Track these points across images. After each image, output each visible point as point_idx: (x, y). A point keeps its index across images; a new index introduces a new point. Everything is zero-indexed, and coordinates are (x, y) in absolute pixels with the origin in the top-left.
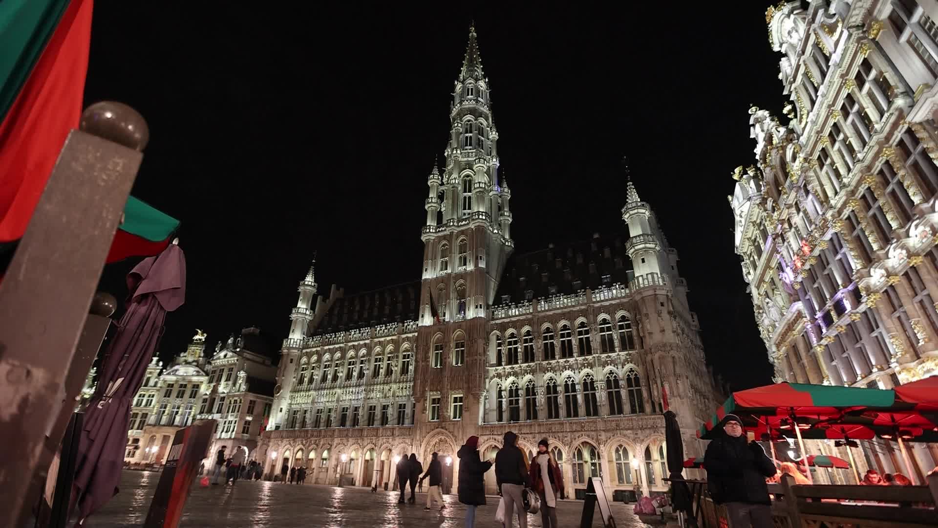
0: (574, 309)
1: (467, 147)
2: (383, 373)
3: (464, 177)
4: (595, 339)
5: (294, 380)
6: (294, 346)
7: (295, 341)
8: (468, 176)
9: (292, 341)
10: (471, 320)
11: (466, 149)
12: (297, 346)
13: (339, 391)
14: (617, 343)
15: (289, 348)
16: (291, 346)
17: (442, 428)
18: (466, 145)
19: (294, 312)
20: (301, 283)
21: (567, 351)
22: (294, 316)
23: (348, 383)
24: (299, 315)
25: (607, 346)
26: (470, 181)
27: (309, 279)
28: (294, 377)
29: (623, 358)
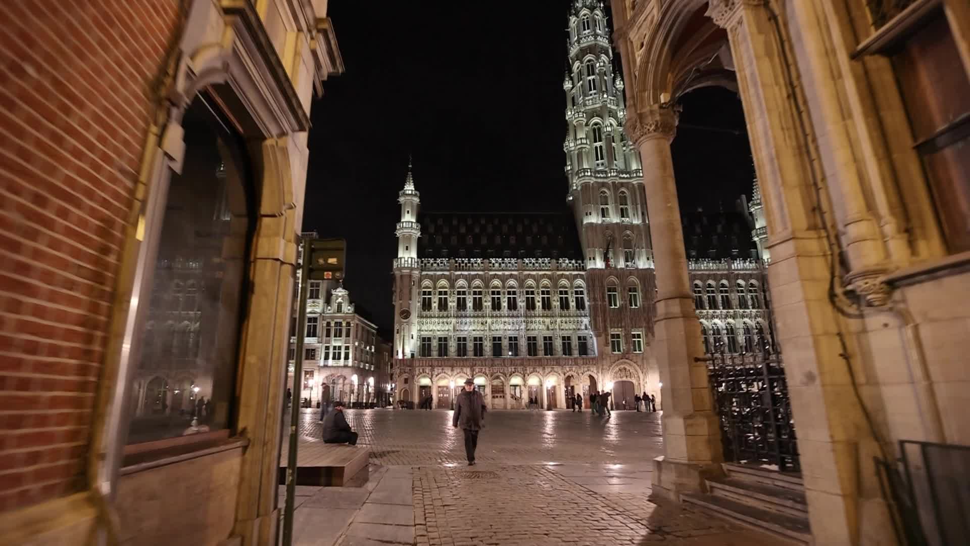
0: (718, 273)
1: (591, 92)
2: (541, 307)
3: (592, 126)
4: (734, 297)
5: (419, 304)
6: (406, 265)
7: (406, 259)
8: (596, 124)
9: (403, 260)
10: (642, 270)
11: (591, 95)
12: (409, 266)
13: (489, 320)
14: (750, 303)
15: (400, 269)
16: (403, 266)
17: (627, 359)
18: (590, 90)
19: (398, 227)
20: (401, 193)
21: (713, 304)
22: (399, 232)
23: (497, 313)
24: (405, 231)
25: (743, 304)
26: (599, 129)
27: (409, 188)
28: (418, 302)
29: (753, 314)
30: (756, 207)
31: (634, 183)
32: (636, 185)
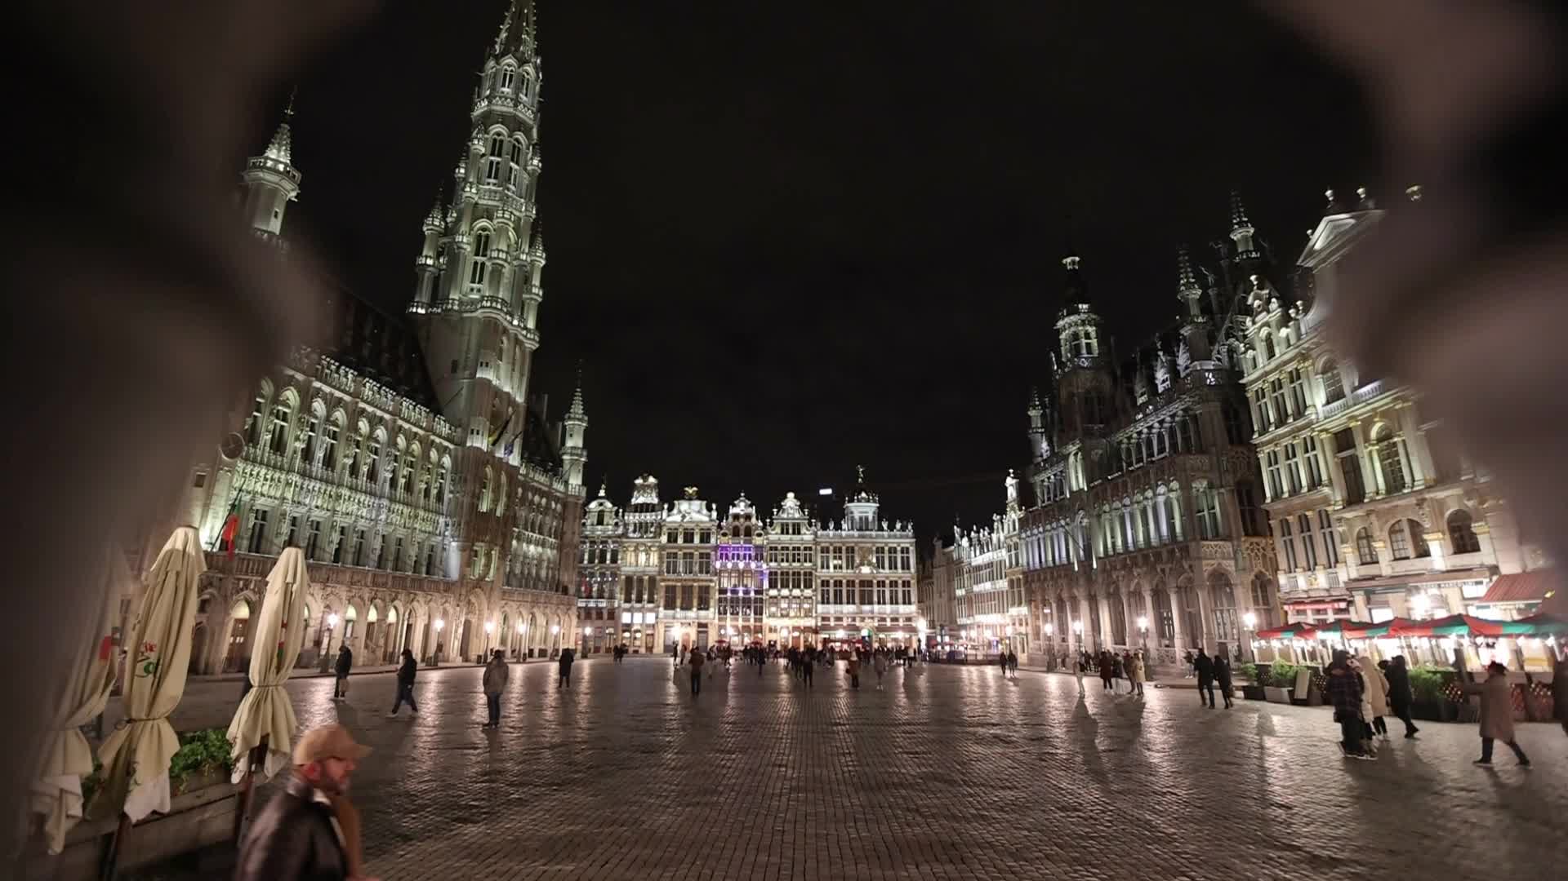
30: (577, 422)
31: (527, 345)
32: (528, 350)
